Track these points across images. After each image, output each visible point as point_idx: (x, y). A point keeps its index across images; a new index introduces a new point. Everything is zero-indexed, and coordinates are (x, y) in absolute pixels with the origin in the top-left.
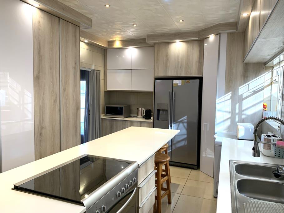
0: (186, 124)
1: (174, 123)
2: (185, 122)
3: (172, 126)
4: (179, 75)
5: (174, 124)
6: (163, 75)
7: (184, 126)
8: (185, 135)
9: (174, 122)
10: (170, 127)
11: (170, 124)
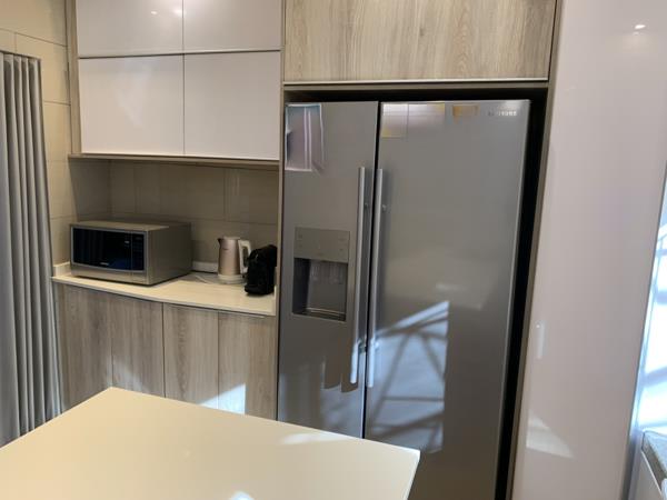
0: (440, 348)
1: (381, 332)
2: (437, 336)
3: (367, 349)
4: (415, 77)
5: (377, 338)
6: (329, 76)
7: (433, 357)
8: (435, 400)
9: (378, 328)
10: (360, 352)
11: (361, 336)
